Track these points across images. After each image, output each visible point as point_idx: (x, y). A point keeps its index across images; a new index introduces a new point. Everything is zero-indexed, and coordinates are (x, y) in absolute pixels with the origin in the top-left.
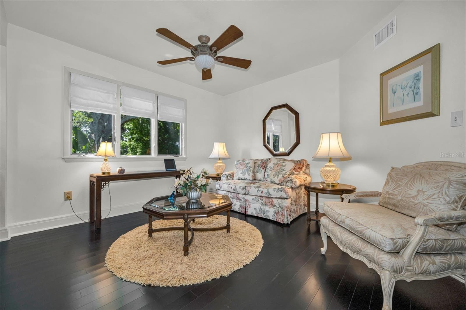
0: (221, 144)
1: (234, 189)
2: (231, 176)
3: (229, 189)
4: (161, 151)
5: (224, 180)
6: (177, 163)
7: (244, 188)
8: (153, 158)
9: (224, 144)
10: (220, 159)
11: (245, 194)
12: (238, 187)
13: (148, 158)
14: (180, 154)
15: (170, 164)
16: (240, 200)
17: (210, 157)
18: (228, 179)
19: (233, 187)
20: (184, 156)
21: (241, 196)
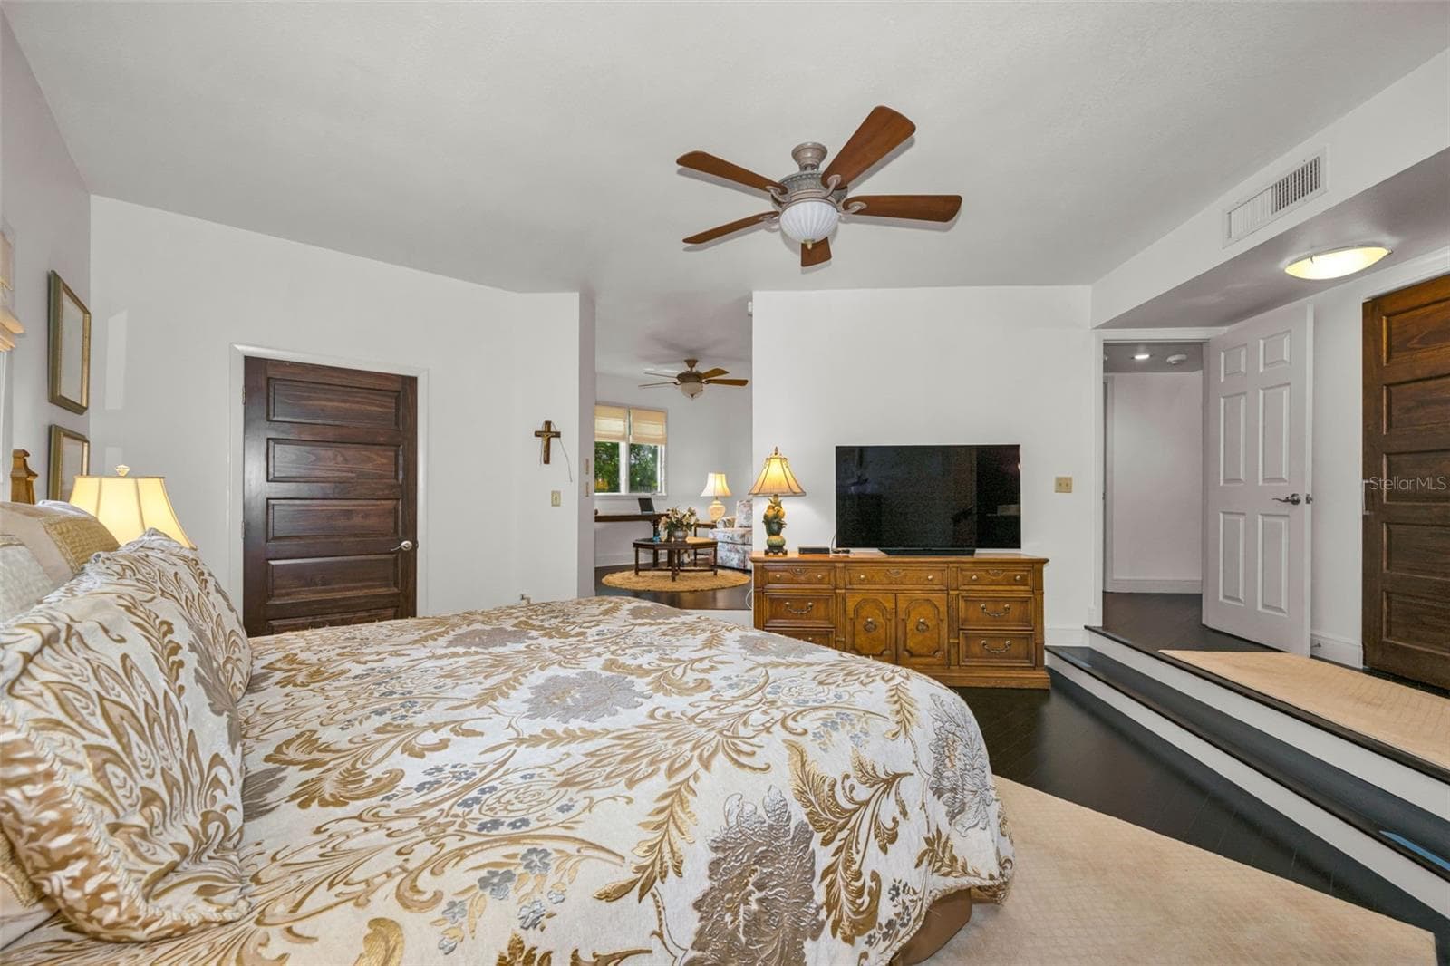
0: (719, 476)
1: (731, 539)
2: (729, 523)
3: (726, 539)
4: (633, 486)
5: (720, 526)
6: (655, 504)
7: (743, 536)
8: (623, 496)
9: (724, 475)
10: (717, 498)
11: (744, 544)
12: (735, 536)
13: (617, 496)
14: (659, 490)
15: (646, 504)
16: (738, 552)
17: (703, 495)
18: (726, 527)
19: (730, 536)
20: (664, 494)
21: (739, 547)
